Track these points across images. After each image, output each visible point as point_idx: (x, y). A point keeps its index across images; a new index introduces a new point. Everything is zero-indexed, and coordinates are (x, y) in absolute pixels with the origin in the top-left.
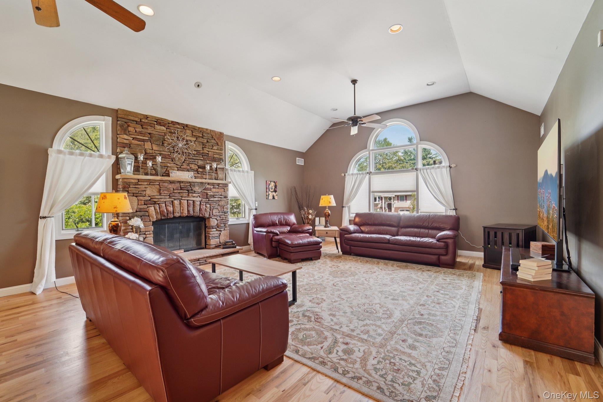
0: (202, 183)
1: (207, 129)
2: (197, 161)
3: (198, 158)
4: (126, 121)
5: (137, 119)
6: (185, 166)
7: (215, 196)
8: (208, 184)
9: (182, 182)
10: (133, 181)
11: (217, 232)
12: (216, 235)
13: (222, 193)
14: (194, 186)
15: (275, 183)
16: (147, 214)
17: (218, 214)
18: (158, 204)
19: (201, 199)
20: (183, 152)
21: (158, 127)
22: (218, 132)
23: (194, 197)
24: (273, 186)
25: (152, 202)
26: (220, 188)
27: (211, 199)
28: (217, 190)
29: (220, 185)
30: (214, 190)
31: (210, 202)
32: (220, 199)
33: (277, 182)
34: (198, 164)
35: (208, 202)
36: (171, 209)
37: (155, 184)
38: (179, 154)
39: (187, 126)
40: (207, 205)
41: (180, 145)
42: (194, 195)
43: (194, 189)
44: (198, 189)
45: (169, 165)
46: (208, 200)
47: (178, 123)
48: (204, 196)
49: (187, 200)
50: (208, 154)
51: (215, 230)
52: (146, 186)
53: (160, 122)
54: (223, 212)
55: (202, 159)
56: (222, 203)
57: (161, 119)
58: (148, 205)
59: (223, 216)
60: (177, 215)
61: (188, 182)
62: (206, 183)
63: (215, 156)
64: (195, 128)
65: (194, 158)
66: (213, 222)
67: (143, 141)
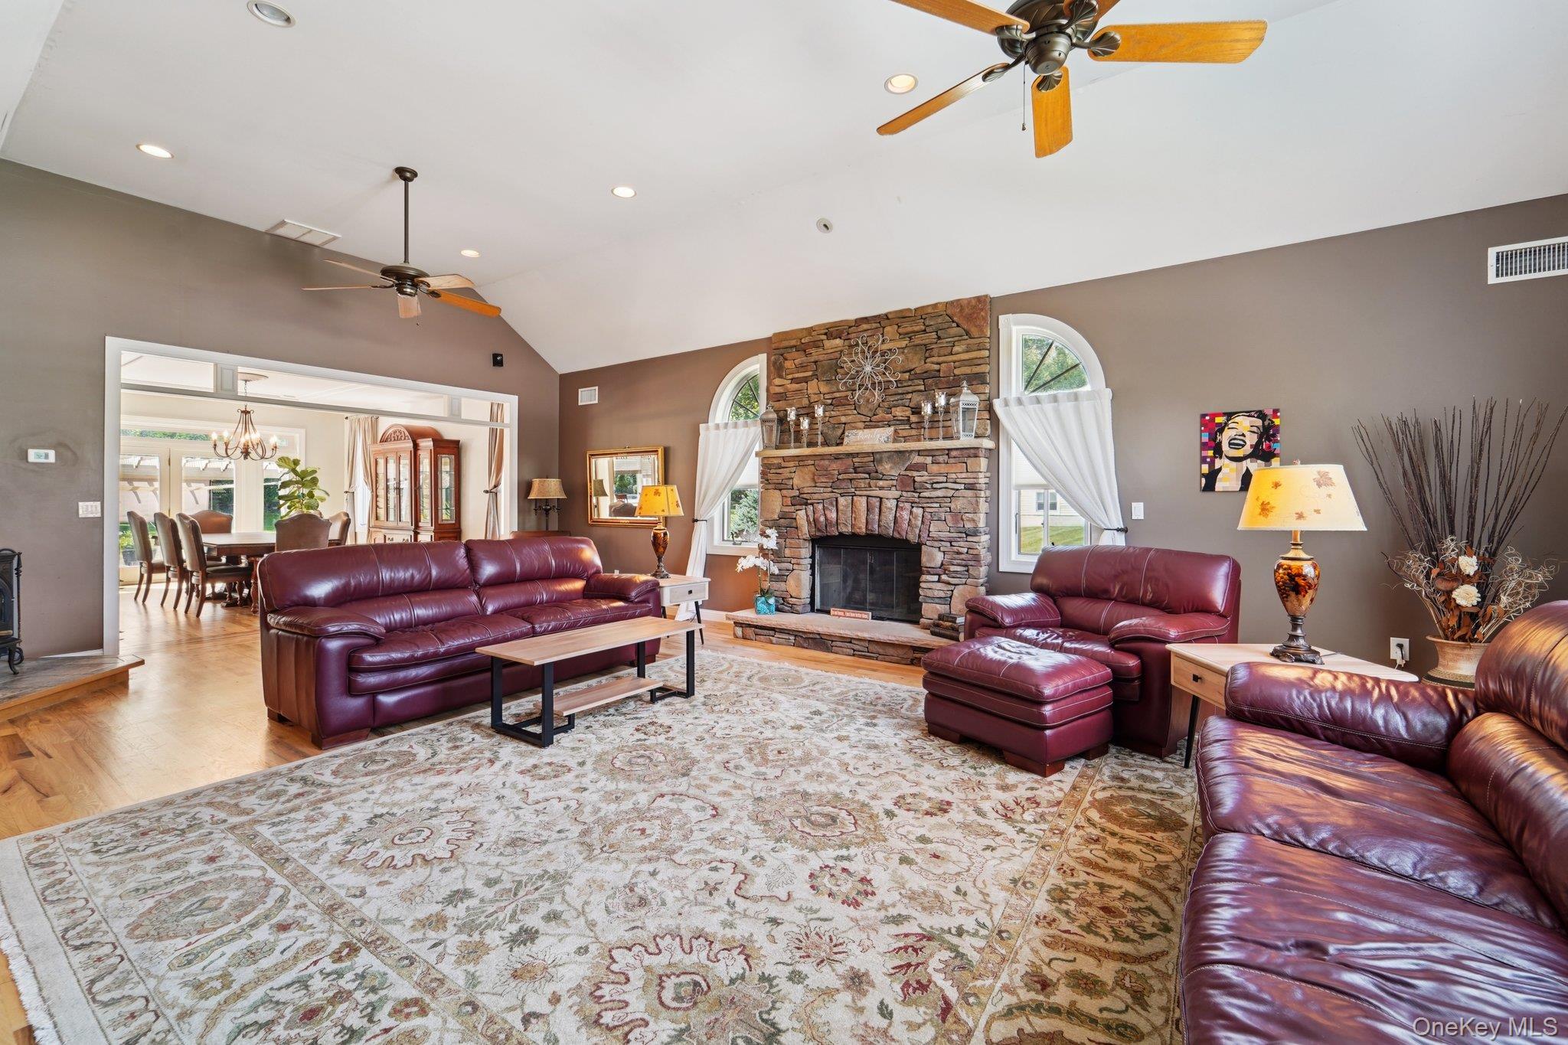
0: (900, 452)
1: (935, 306)
2: (909, 396)
3: (910, 389)
4: (782, 351)
5: (793, 343)
6: (881, 414)
7: (935, 486)
8: (919, 452)
9: (857, 454)
10: (776, 461)
11: (939, 586)
12: (942, 594)
13: (959, 475)
14: (880, 461)
15: (1261, 415)
16: (794, 525)
17: (944, 535)
18: (812, 504)
19: (899, 493)
20: (873, 384)
21: (828, 344)
22: (969, 300)
23: (881, 488)
24: (1247, 434)
25: (801, 501)
26: (952, 460)
27: (922, 495)
28: (943, 469)
29: (954, 453)
30: (935, 468)
31: (924, 500)
32: (950, 493)
33: (1275, 411)
34: (911, 405)
35: (917, 500)
36: (833, 515)
37: (806, 463)
38: (867, 389)
39: (886, 317)
40: (914, 510)
41: (868, 369)
42: (881, 483)
43: (880, 469)
44: (891, 468)
45: (843, 419)
46: (916, 495)
47: (865, 320)
48: (908, 485)
49: (868, 496)
50: (939, 371)
51: (936, 578)
52: (794, 469)
53: (833, 331)
54: (962, 530)
55: (922, 388)
56: (957, 505)
57: (835, 325)
58: (798, 507)
59: (962, 544)
60: (846, 530)
61: (868, 454)
62: (912, 451)
63: (957, 372)
64: (904, 314)
65: (900, 391)
66: (932, 557)
67: (806, 380)
